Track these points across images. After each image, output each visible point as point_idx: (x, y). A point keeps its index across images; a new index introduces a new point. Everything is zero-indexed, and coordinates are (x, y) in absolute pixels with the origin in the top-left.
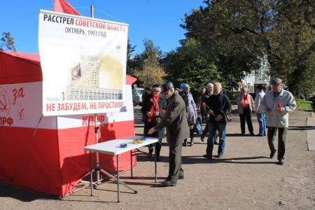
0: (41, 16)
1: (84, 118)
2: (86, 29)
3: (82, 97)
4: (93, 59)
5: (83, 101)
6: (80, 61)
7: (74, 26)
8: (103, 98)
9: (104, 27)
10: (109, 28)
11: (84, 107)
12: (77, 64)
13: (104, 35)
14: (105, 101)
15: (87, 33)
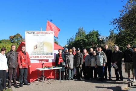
0: (26, 32)
1: (40, 60)
2: (39, 34)
3: (37, 54)
4: (41, 43)
5: (38, 56)
6: (37, 44)
7: (36, 34)
8: (45, 55)
9: (45, 33)
10: (47, 33)
11: (38, 57)
12: (36, 44)
13: (45, 36)
14: (46, 55)
15: (39, 35)
